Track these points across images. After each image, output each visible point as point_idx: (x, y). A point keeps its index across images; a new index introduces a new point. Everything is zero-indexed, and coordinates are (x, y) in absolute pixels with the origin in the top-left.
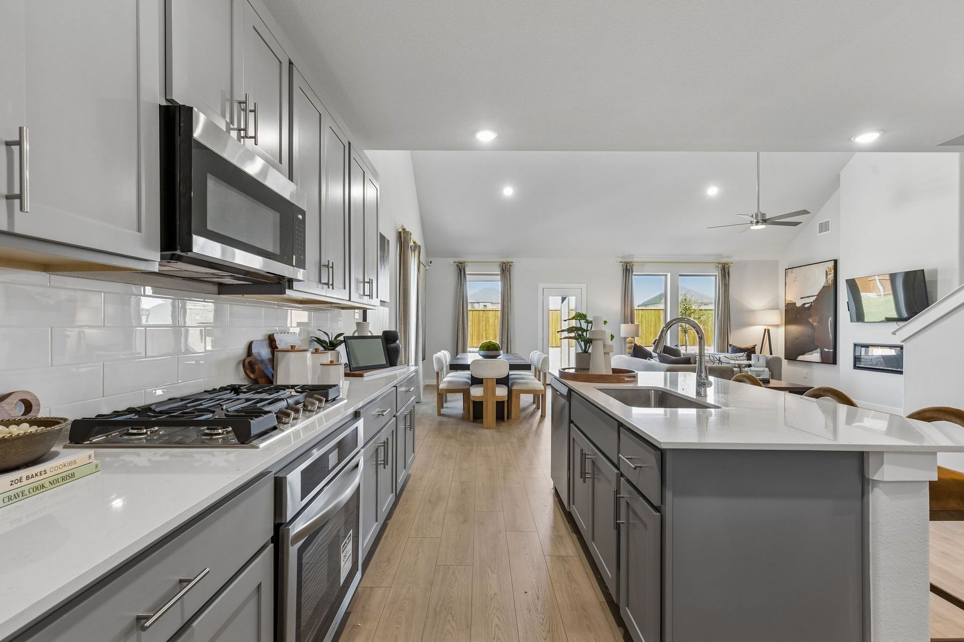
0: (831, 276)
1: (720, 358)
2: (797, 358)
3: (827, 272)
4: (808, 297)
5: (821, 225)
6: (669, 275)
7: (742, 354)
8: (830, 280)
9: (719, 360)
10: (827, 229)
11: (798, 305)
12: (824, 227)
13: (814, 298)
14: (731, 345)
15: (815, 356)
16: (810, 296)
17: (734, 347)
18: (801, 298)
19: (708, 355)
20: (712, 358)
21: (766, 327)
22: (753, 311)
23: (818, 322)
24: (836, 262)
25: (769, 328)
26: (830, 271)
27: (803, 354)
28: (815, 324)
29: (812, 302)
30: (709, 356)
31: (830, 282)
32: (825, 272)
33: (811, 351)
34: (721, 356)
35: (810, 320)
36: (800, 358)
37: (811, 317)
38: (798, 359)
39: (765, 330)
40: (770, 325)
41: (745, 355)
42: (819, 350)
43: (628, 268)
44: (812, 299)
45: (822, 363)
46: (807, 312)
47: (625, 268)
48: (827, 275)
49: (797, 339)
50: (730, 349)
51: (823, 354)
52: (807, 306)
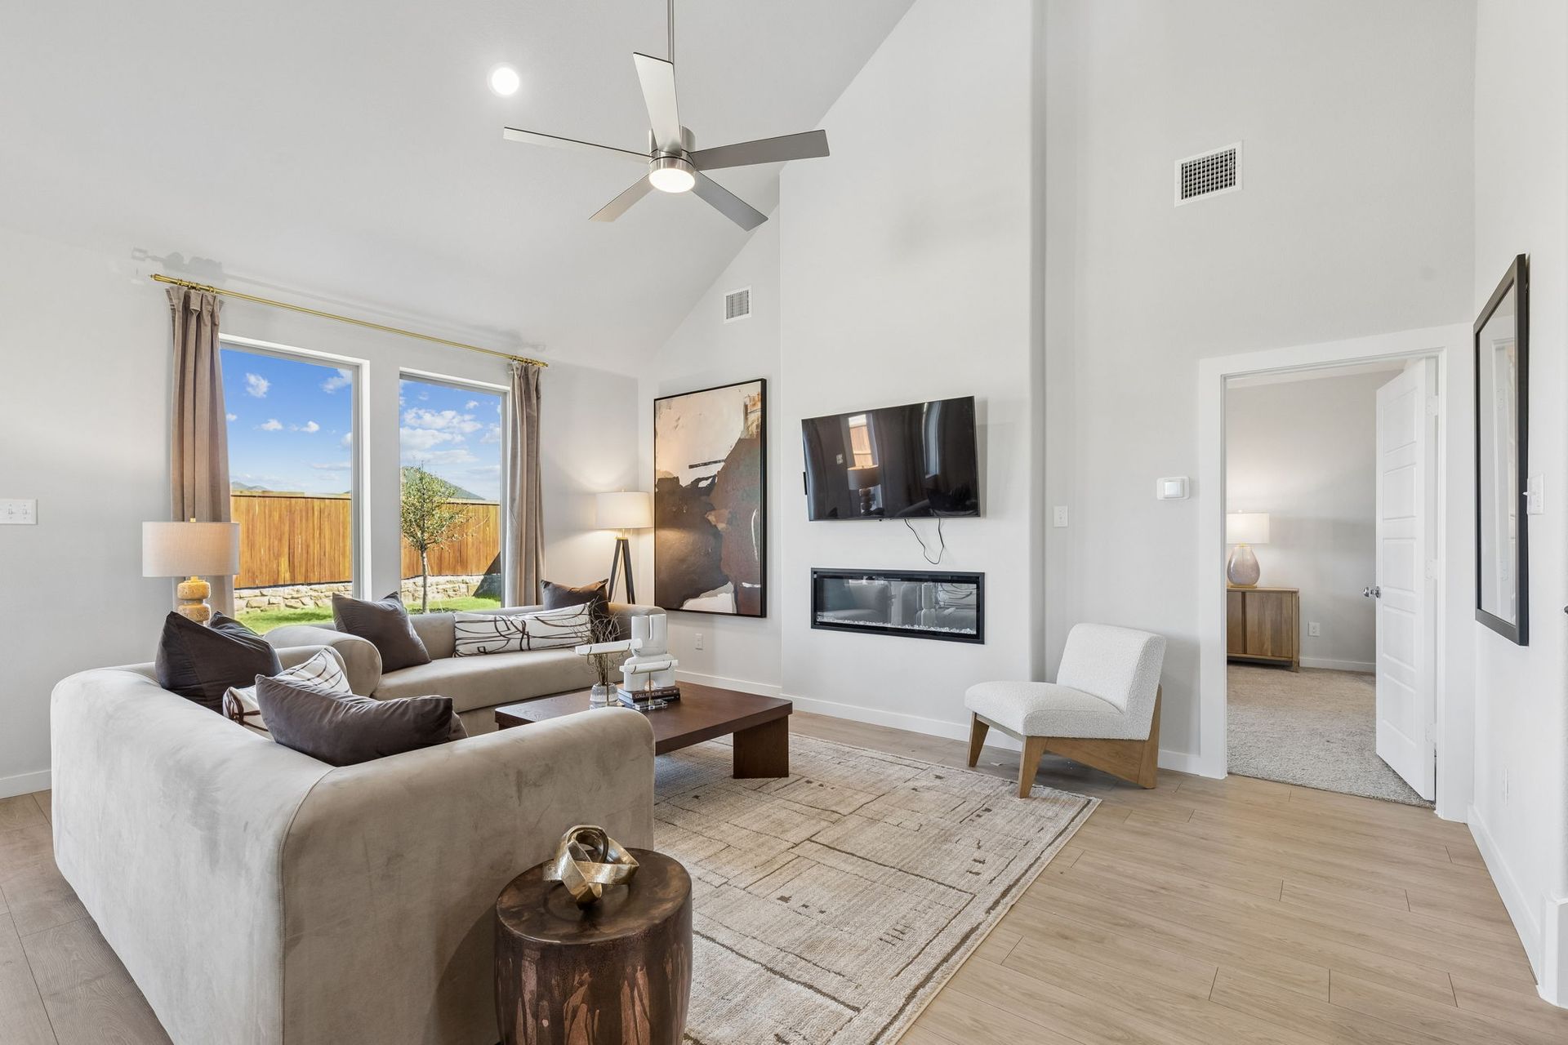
0: (755, 417)
1: (524, 624)
2: (682, 606)
3: (746, 407)
4: (705, 464)
5: (730, 299)
6: (366, 365)
7: (579, 608)
8: (755, 425)
9: (523, 632)
10: (744, 310)
11: (685, 482)
12: (737, 305)
13: (720, 466)
14: (547, 584)
15: (722, 600)
16: (709, 463)
17: (557, 588)
18: (691, 467)
19: (491, 617)
20: (501, 626)
21: (620, 536)
22: (591, 495)
23: (729, 523)
24: (764, 382)
25: (626, 536)
26: (754, 405)
27: (696, 595)
28: (721, 526)
29: (714, 477)
30: (495, 621)
31: (754, 430)
32: (742, 408)
33: (713, 589)
34: (527, 617)
35: (712, 518)
36: (690, 604)
37: (714, 509)
38: (684, 608)
39: (619, 541)
40: (628, 530)
41: (586, 611)
42: (730, 586)
43: (195, 305)
44: (715, 469)
45: (738, 614)
46: (703, 498)
47: (179, 304)
48: (746, 414)
49: (682, 560)
50: (545, 595)
51: (740, 598)
52: (703, 484)
